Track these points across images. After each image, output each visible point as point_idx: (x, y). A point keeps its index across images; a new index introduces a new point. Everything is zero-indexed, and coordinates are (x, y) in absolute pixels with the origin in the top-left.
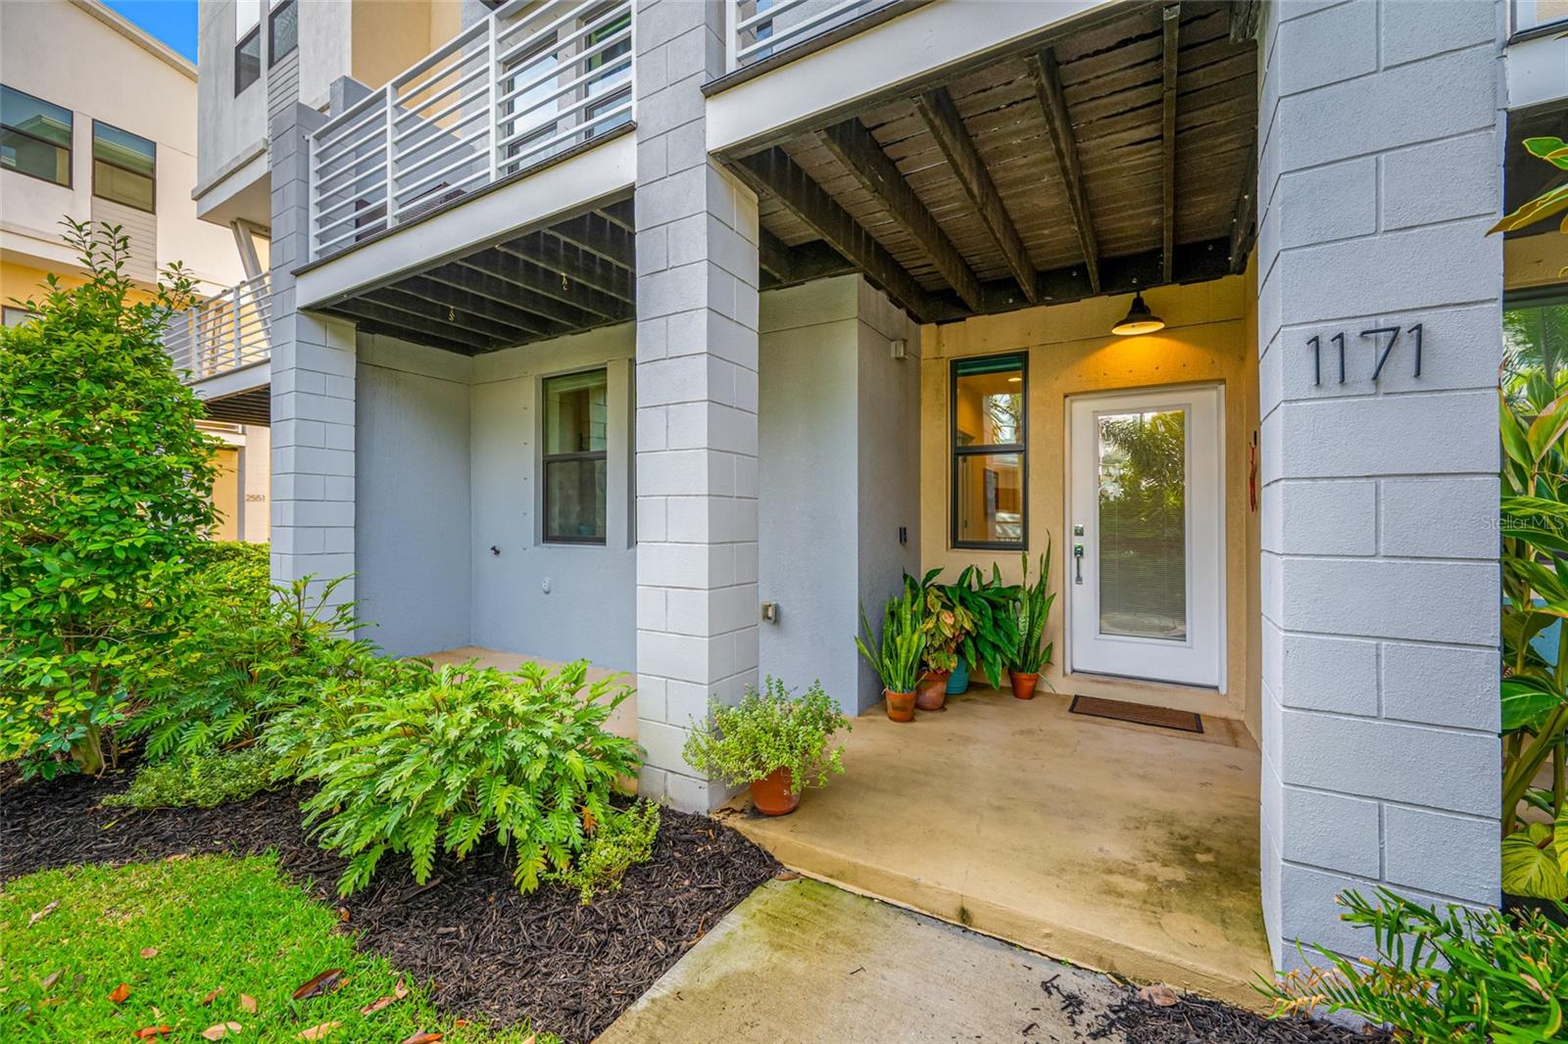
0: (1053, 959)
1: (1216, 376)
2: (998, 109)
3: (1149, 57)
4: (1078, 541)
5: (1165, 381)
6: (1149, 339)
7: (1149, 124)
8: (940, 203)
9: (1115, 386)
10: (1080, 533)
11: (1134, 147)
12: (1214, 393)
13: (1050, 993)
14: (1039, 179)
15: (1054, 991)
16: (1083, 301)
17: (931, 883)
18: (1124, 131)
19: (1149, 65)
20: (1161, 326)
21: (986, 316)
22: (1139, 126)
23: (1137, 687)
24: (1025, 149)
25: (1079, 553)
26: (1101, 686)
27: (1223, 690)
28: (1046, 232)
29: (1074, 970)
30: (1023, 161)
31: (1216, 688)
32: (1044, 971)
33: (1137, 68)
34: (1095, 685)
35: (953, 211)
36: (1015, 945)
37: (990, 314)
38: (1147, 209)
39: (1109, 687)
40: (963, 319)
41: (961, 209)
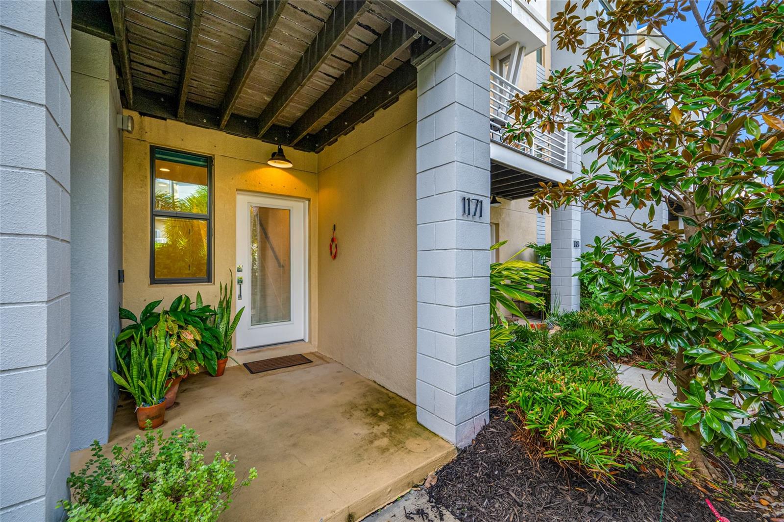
0: (393, 502)
1: (307, 197)
2: (296, 8)
3: (366, 42)
4: (239, 275)
5: (287, 194)
6: (281, 171)
7: (339, 69)
8: (207, 33)
9: (264, 191)
10: (239, 270)
11: (325, 76)
12: (302, 204)
13: (413, 518)
14: (274, 61)
15: (411, 515)
16: (248, 139)
17: (329, 515)
18: (329, 66)
19: (363, 44)
20: (290, 165)
21: (184, 124)
22: (335, 68)
23: (274, 349)
24: (286, 40)
25: (240, 282)
26: (257, 354)
27: (307, 340)
28: (250, 91)
29: (403, 499)
30: (278, 46)
31: (302, 340)
32: (399, 511)
33: (360, 43)
34: (253, 355)
35: (212, 45)
36: (377, 511)
37: (187, 123)
38: (302, 107)
39: (261, 354)
40: (165, 119)
41: (217, 47)
